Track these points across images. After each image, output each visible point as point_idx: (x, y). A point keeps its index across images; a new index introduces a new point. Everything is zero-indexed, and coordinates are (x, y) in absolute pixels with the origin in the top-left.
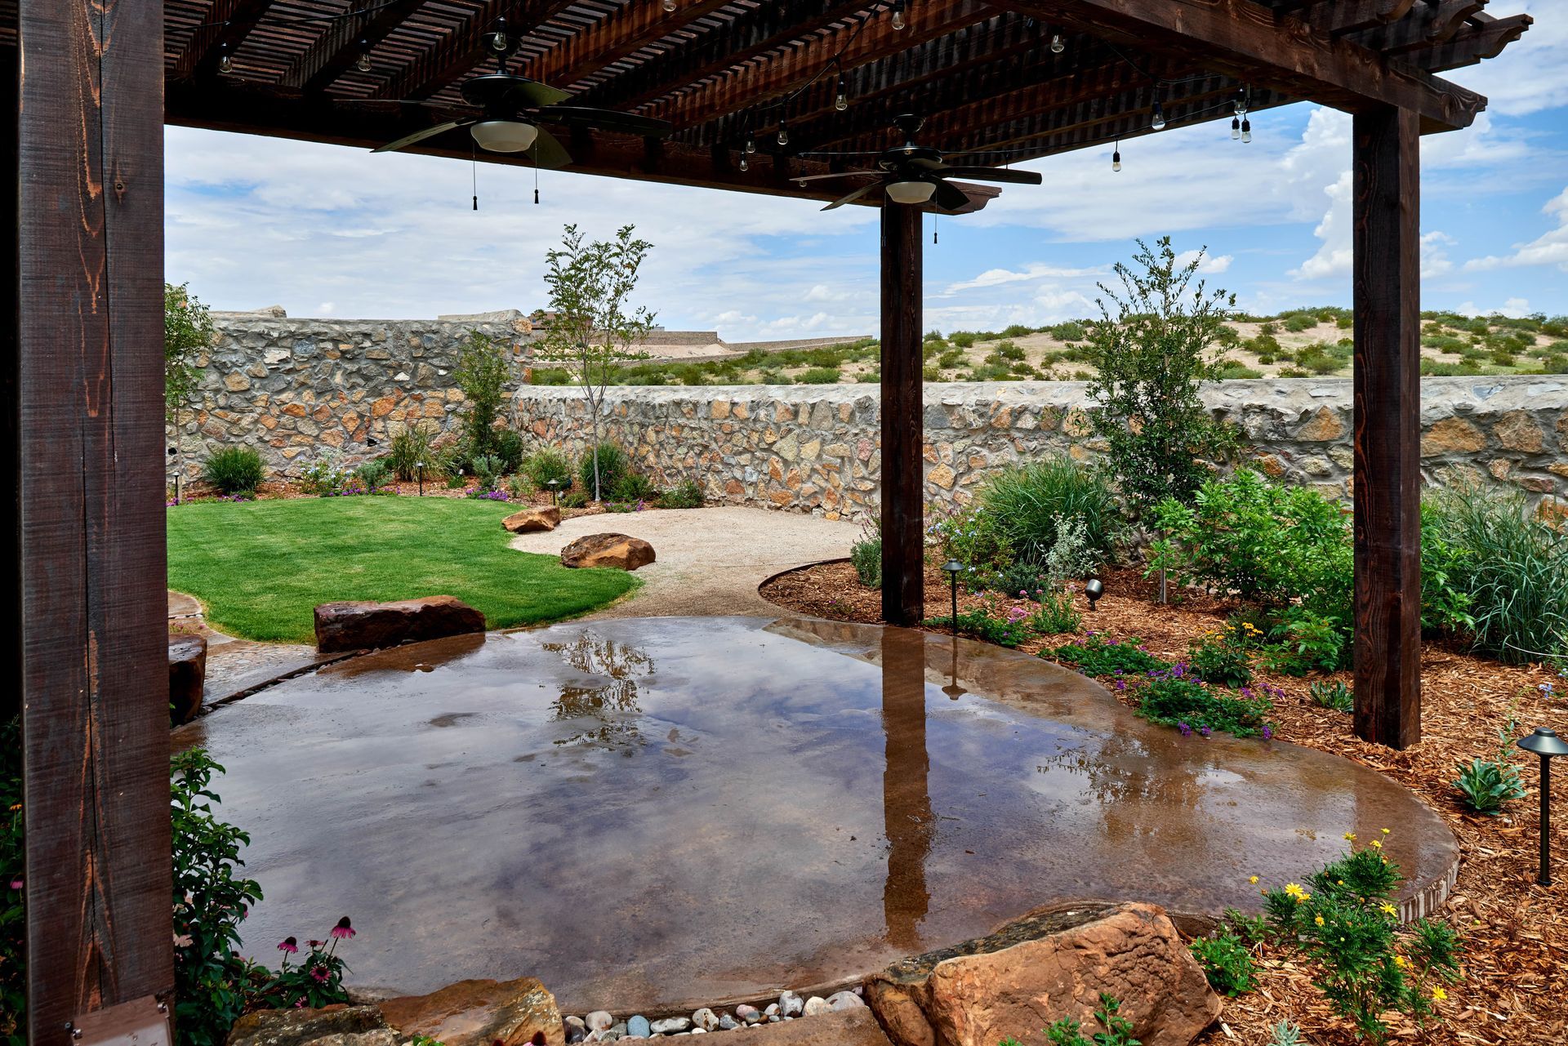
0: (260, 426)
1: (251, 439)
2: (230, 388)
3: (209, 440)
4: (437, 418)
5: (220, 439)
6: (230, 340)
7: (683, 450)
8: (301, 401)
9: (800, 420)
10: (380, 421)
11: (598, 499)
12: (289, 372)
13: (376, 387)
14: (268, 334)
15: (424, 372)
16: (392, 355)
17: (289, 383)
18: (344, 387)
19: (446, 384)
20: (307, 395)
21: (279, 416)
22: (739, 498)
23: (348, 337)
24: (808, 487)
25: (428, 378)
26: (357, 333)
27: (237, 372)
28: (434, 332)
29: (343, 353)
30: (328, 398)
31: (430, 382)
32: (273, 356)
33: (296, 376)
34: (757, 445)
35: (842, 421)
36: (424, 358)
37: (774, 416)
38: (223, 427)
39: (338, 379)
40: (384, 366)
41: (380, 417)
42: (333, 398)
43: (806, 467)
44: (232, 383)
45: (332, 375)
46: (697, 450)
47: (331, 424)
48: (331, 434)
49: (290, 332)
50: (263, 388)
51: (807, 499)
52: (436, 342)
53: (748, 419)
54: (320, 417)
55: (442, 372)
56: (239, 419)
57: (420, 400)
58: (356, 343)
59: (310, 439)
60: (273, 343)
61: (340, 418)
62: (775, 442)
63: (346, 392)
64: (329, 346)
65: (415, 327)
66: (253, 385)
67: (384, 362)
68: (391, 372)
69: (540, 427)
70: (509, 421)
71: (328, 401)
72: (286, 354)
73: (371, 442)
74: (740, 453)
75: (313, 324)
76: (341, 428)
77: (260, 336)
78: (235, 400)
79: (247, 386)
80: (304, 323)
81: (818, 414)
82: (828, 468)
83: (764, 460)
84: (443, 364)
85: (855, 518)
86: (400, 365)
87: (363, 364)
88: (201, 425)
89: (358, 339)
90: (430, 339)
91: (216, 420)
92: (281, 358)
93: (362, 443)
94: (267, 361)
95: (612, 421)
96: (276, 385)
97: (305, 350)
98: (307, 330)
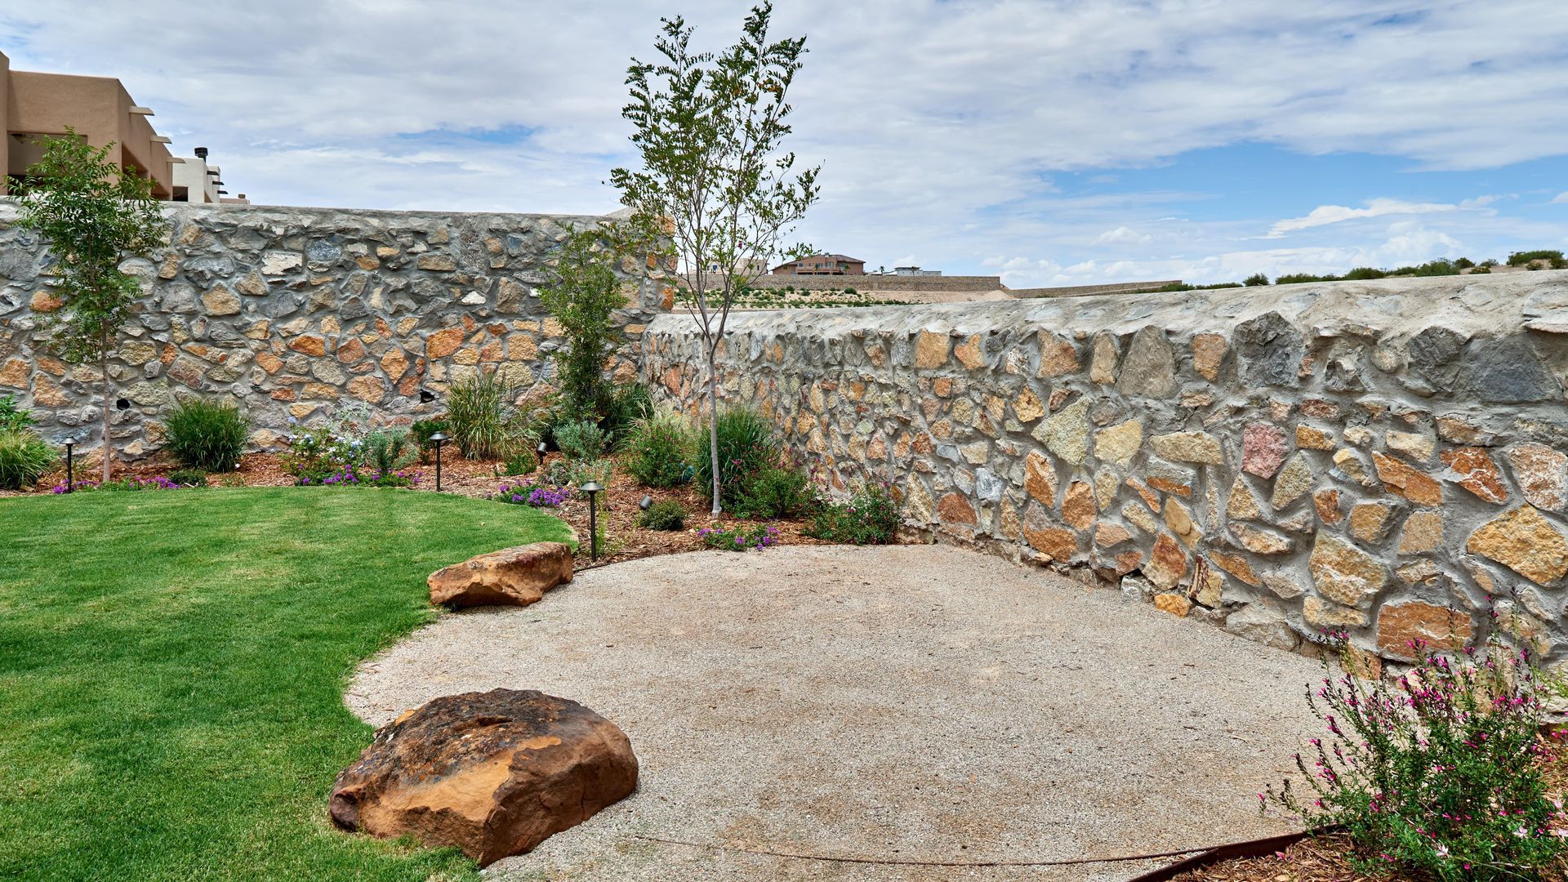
0: (255, 368)
1: (242, 388)
2: (211, 311)
3: (178, 389)
4: (527, 362)
5: (194, 385)
6: (210, 238)
7: (866, 426)
8: (319, 331)
9: (1095, 373)
10: (439, 364)
11: (716, 511)
12: (301, 287)
13: (433, 312)
14: (269, 230)
15: (507, 292)
16: (458, 264)
17: (301, 305)
18: (385, 312)
19: (541, 312)
20: (328, 323)
21: (284, 355)
22: (964, 531)
23: (390, 237)
24: (1112, 527)
25: (514, 301)
26: (405, 231)
27: (220, 287)
28: (525, 232)
29: (384, 260)
30: (361, 328)
31: (517, 307)
32: (276, 263)
33: (311, 294)
34: (1001, 424)
35: (1199, 376)
36: (508, 271)
37: (1037, 363)
38: (199, 369)
39: (376, 299)
40: (445, 281)
41: (439, 358)
42: (368, 328)
43: (1106, 482)
44: (213, 303)
45: (367, 293)
46: (890, 427)
47: (364, 368)
48: (364, 383)
49: (302, 228)
50: (261, 311)
51: (1109, 552)
52: (527, 247)
53: (983, 369)
54: (348, 356)
55: (534, 292)
56: (224, 358)
57: (502, 334)
58: (403, 246)
59: (332, 390)
60: (275, 244)
61: (379, 360)
62: (1038, 420)
63: (387, 320)
64: (362, 249)
65: (495, 223)
66: (245, 307)
67: (446, 276)
68: (457, 291)
69: (672, 377)
70: (639, 369)
71: (360, 334)
72: (295, 260)
73: (426, 396)
74: (968, 440)
75: (339, 217)
76: (379, 374)
77: (257, 232)
78: (218, 329)
79: (234, 307)
80: (325, 214)
81: (1138, 360)
82: (1163, 490)
83: (1015, 458)
84: (536, 280)
85: (1232, 619)
86: (471, 281)
87: (414, 277)
88: (166, 366)
89: (406, 239)
90: (517, 242)
91: (188, 357)
92: (288, 267)
93: (411, 397)
94: (266, 271)
95: (762, 371)
96: (281, 308)
97: (325, 256)
98: (329, 225)
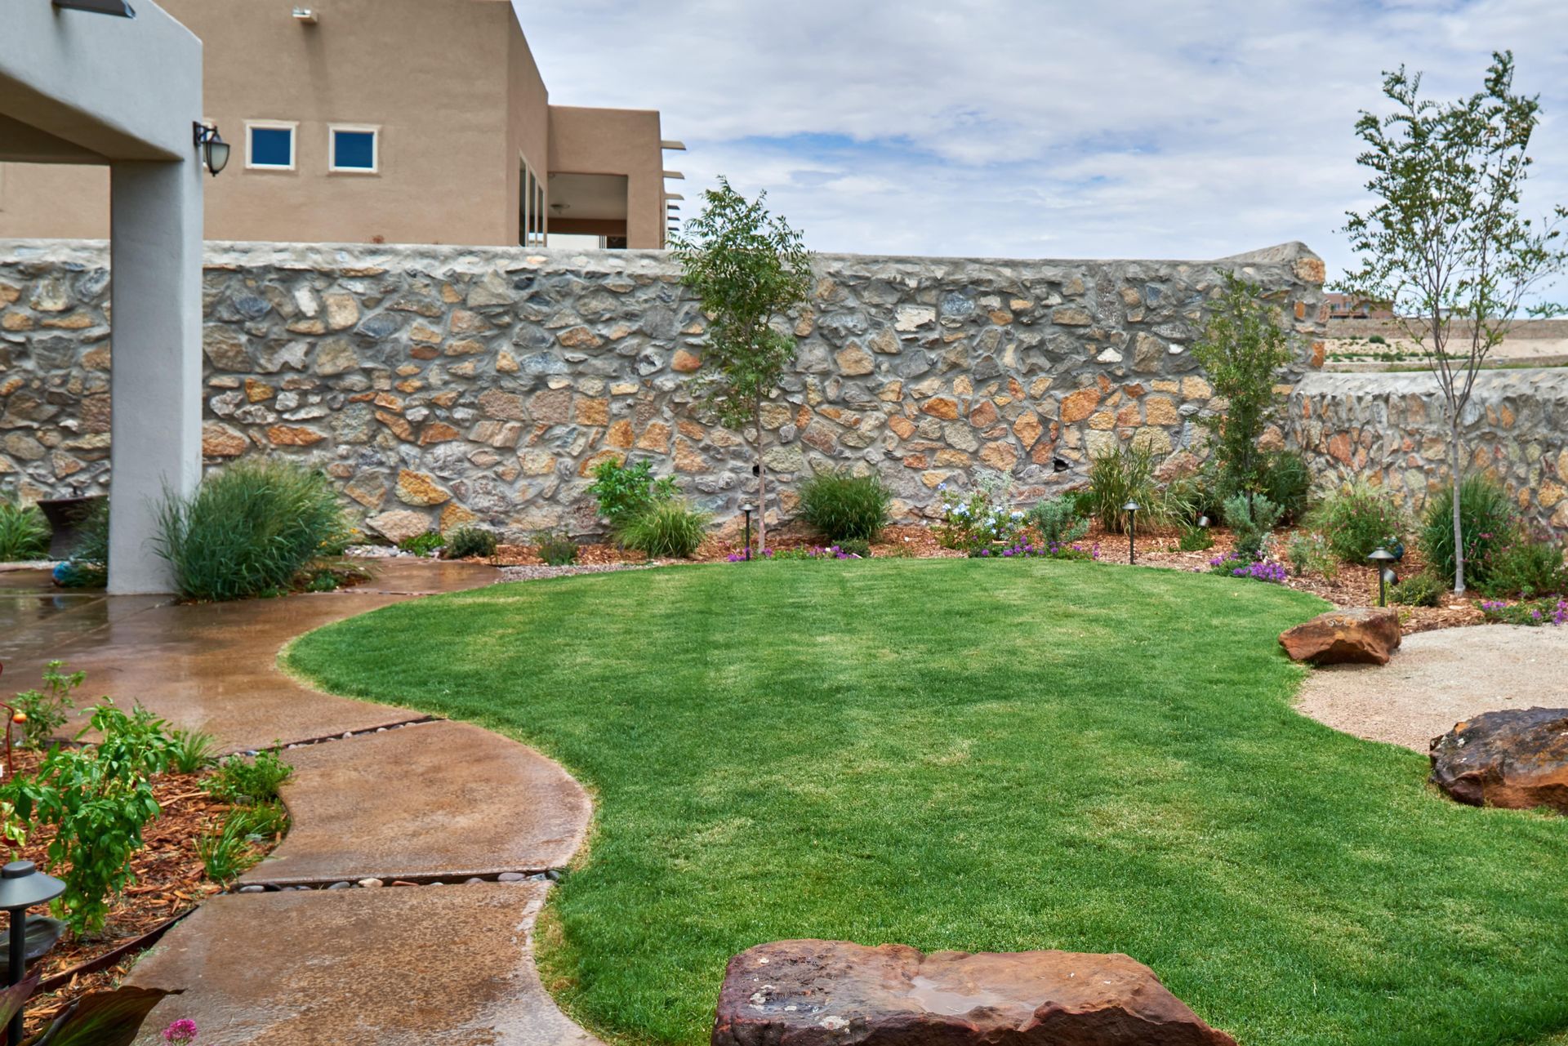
0: (888, 433)
1: (875, 454)
2: (845, 371)
3: (812, 455)
4: (1166, 427)
5: (829, 452)
6: (844, 292)
8: (951, 390)
10: (1073, 429)
12: (933, 345)
13: (1067, 372)
14: (902, 283)
15: (1145, 348)
16: (1094, 318)
17: (933, 364)
18: (1018, 371)
19: (1182, 369)
20: (961, 383)
21: (917, 418)
23: (1024, 289)
25: (1152, 358)
26: (1039, 282)
27: (854, 345)
28: (1163, 280)
29: (1017, 314)
30: (993, 389)
31: (1156, 365)
32: (910, 318)
33: (943, 352)
36: (1145, 325)
38: (833, 433)
39: (1009, 358)
40: (1081, 337)
41: (1073, 422)
42: (1001, 389)
44: (847, 362)
45: (1000, 351)
47: (996, 433)
48: (997, 450)
49: (935, 279)
50: (893, 370)
52: (1166, 297)
54: (980, 420)
55: (1175, 349)
56: (858, 421)
57: (1138, 395)
58: (1038, 298)
59: (964, 457)
60: (909, 298)
61: (1012, 424)
63: (1020, 380)
64: (995, 302)
65: (1132, 271)
66: (878, 366)
67: (1082, 331)
68: (1092, 348)
69: (1340, 446)
70: (1286, 436)
71: (992, 395)
72: (928, 315)
73: (1059, 464)
75: (971, 267)
76: (1012, 440)
77: (890, 285)
78: (852, 391)
79: (868, 366)
80: (957, 264)
84: (1177, 335)
86: (1107, 336)
87: (1048, 333)
88: (800, 429)
89: (1040, 290)
90: (1156, 292)
91: (823, 421)
92: (921, 322)
93: (1044, 466)
94: (899, 327)
95: (1482, 437)
96: (913, 367)
97: (958, 310)
98: (962, 277)
